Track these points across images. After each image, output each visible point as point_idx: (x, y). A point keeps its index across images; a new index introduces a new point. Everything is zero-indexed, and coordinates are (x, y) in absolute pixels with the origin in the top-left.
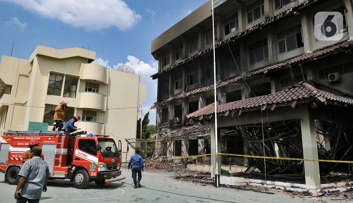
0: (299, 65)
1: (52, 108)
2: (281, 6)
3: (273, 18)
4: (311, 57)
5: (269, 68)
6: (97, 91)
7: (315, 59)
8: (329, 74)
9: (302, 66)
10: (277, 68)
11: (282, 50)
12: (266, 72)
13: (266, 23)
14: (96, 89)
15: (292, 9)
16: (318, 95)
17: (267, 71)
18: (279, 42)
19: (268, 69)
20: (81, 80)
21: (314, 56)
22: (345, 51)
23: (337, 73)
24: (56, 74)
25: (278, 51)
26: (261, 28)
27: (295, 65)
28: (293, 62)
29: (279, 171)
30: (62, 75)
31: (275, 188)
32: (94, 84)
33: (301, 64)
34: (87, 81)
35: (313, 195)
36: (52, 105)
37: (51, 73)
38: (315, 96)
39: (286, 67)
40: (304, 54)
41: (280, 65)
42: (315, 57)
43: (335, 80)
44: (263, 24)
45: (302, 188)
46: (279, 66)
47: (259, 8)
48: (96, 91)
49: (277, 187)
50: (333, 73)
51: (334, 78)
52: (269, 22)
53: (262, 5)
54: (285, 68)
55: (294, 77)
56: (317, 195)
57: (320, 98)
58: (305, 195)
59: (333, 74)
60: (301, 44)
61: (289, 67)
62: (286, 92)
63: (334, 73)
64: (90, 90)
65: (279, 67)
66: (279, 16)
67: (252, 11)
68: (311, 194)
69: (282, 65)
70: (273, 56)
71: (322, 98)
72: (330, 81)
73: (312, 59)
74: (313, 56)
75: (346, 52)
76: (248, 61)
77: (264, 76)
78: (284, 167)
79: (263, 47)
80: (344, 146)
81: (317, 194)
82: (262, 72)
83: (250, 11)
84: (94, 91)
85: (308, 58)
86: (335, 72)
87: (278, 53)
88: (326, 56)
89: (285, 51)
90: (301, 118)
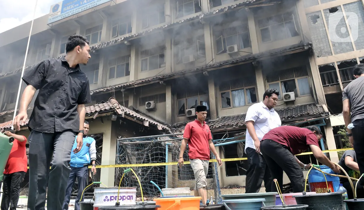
0: (122, 90)
2: (117, 35)
3: (106, 44)
5: (95, 91)
9: (124, 91)
10: (102, 91)
11: (111, 76)
13: (99, 47)
15: (123, 38)
16: (118, 107)
17: (93, 93)
18: (110, 68)
21: (135, 83)
23: (153, 101)
25: (108, 77)
26: (94, 51)
27: (118, 90)
28: (118, 87)
38: (115, 108)
39: (110, 91)
40: (129, 81)
41: (106, 89)
42: (135, 85)
43: (151, 107)
44: (96, 47)
46: (104, 90)
47: (98, 33)
51: (150, 106)
52: (101, 47)
53: (100, 31)
57: (119, 110)
60: (128, 73)
63: (150, 101)
65: (104, 91)
66: (112, 42)
67: (90, 35)
70: (102, 80)
71: (121, 111)
72: (147, 108)
73: (133, 85)
75: (160, 82)
79: (95, 71)
83: (89, 35)
85: (130, 84)
86: (151, 101)
87: (108, 79)
88: (145, 84)
89: (114, 77)
90: (104, 132)
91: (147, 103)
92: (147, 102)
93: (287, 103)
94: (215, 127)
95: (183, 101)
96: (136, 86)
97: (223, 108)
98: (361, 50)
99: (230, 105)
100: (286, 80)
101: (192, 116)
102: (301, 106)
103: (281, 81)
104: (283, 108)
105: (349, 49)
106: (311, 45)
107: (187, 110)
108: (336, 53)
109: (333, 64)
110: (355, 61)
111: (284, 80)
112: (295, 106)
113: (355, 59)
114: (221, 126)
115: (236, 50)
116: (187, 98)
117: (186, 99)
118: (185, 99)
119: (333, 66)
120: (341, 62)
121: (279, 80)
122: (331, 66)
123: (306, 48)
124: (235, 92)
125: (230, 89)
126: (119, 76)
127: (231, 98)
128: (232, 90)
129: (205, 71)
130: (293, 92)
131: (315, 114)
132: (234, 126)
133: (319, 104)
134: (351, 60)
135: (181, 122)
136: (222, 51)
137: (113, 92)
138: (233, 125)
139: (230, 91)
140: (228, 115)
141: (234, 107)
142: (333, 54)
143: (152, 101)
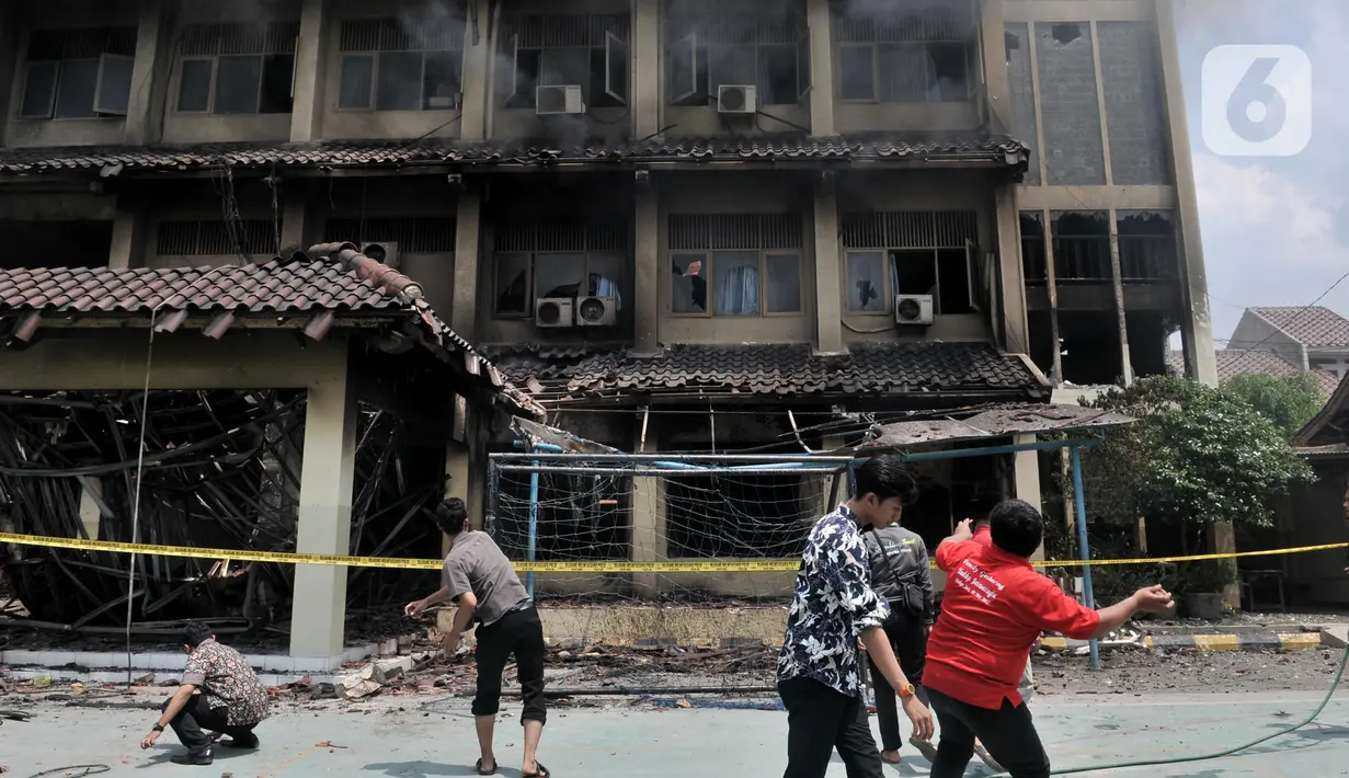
0: (269, 179)
4: (319, 161)
5: (129, 159)
7: (336, 173)
8: (368, 241)
9: (279, 185)
10: (167, 166)
11: (191, 101)
12: (114, 171)
16: (422, 304)
17: (120, 166)
18: (185, 63)
19: (124, 162)
21: (333, 160)
22: (447, 175)
23: (396, 243)
25: (172, 100)
27: (248, 177)
28: (245, 161)
29: (143, 608)
31: (151, 681)
33: (277, 179)
35: (349, 694)
38: (409, 306)
39: (212, 174)
40: (288, 140)
41: (186, 159)
42: (336, 167)
45: (274, 672)
46: (181, 163)
49: (160, 677)
50: (379, 241)
54: (203, 175)
55: (237, 222)
56: (364, 693)
57: (428, 317)
58: (312, 698)
59: (380, 244)
61: (222, 176)
62: (198, 272)
63: (383, 241)
65: (181, 167)
68: (337, 690)
69: (194, 162)
70: (148, 111)
73: (326, 170)
74: (329, 161)
75: (449, 176)
76: (15, 103)
77: (93, 187)
78: (166, 588)
79: (102, 58)
80: (389, 508)
81: (361, 687)
82: (93, 165)
86: (387, 241)
87: (173, 108)
88: (381, 173)
89: (205, 109)
90: (310, 384)
92: (367, 244)
93: (900, 330)
94: (664, 384)
95: (523, 259)
97: (674, 310)
98: (1128, 187)
99: (703, 306)
100: (907, 248)
101: (558, 325)
102: (946, 347)
103: (891, 248)
104: (886, 345)
105: (1093, 175)
106: (1026, 152)
107: (540, 302)
108: (1054, 181)
109: (1037, 216)
110: (1102, 216)
111: (899, 248)
112: (927, 341)
113: (1106, 213)
114: (683, 381)
115: (750, 106)
116: (536, 251)
117: (533, 255)
118: (529, 254)
119: (1038, 222)
120: (1061, 214)
121: (883, 245)
122: (1032, 219)
123: (1011, 160)
125: (709, 246)
126: (230, 105)
128: (716, 250)
129: (639, 168)
130: (929, 297)
131: (1006, 384)
132: (735, 391)
133: (1006, 351)
134: (1091, 214)
135: (508, 344)
136: (689, 94)
137: (226, 179)
138: (729, 386)
139: (707, 253)
140: (693, 342)
141: (715, 315)
142: (1044, 183)
143: (391, 240)
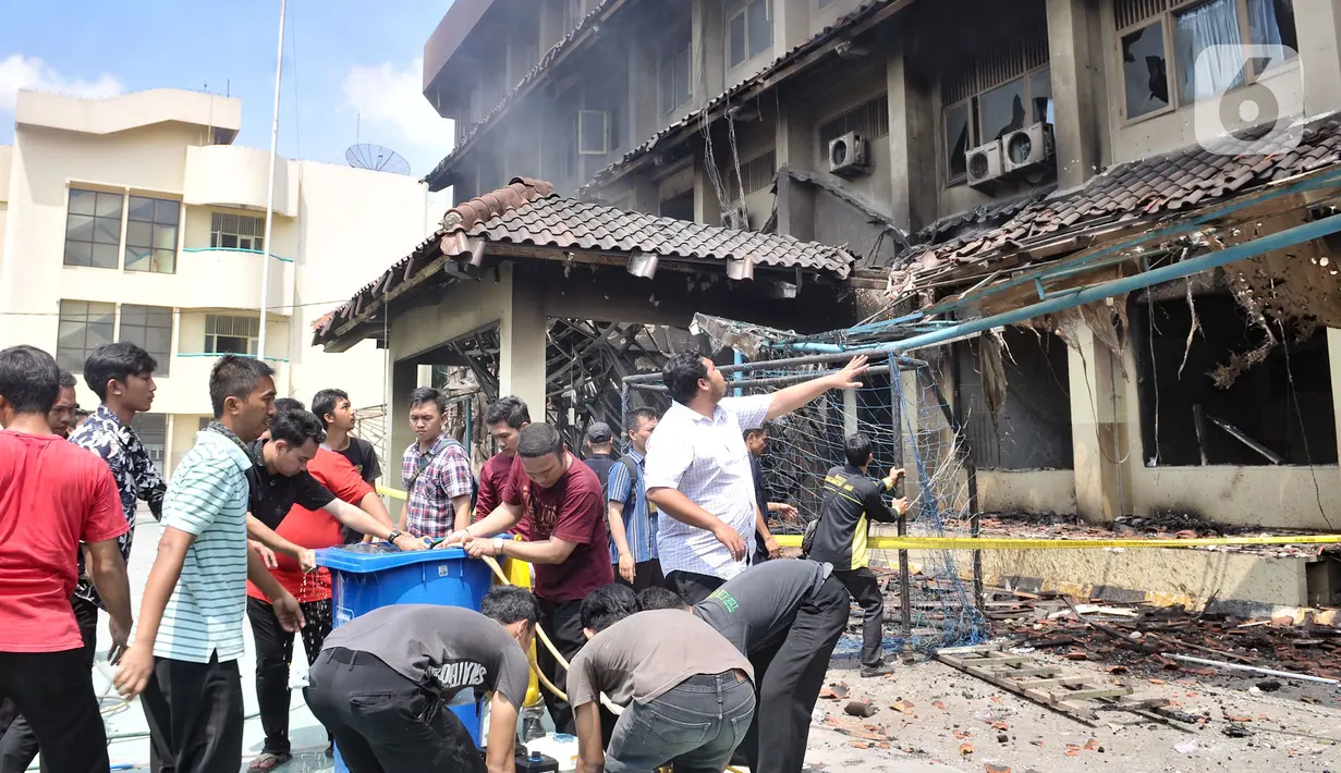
1: (88, 315)
6: (259, 245)
12: (652, 144)
14: (252, 239)
17: (656, 139)
19: (659, 135)
20: (191, 208)
24: (97, 192)
30: (118, 194)
32: (243, 218)
34: (217, 211)
36: (89, 303)
37: (75, 191)
43: (846, 161)
46: (684, 120)
48: (252, 245)
51: (844, 157)
57: (457, 239)
64: (229, 243)
65: (683, 124)
70: (704, 79)
71: (463, 239)
72: (832, 167)
73: (756, 83)
75: (837, 48)
76: (659, 106)
84: (245, 245)
86: (842, 134)
87: (728, 67)
89: (743, 58)
90: (501, 315)
91: (832, 144)
92: (834, 142)
96: (767, 84)
97: (1130, 114)
99: (1165, 99)
101: (988, 178)
107: (971, 154)
116: (979, 94)
117: (974, 99)
118: (969, 100)
124: (1193, 15)
125: (1164, 8)
127: (1168, 56)
128: (1175, 7)
135: (960, 214)
137: (707, 126)
139: (1161, 17)
140: (1153, 153)
141: (1184, 104)
